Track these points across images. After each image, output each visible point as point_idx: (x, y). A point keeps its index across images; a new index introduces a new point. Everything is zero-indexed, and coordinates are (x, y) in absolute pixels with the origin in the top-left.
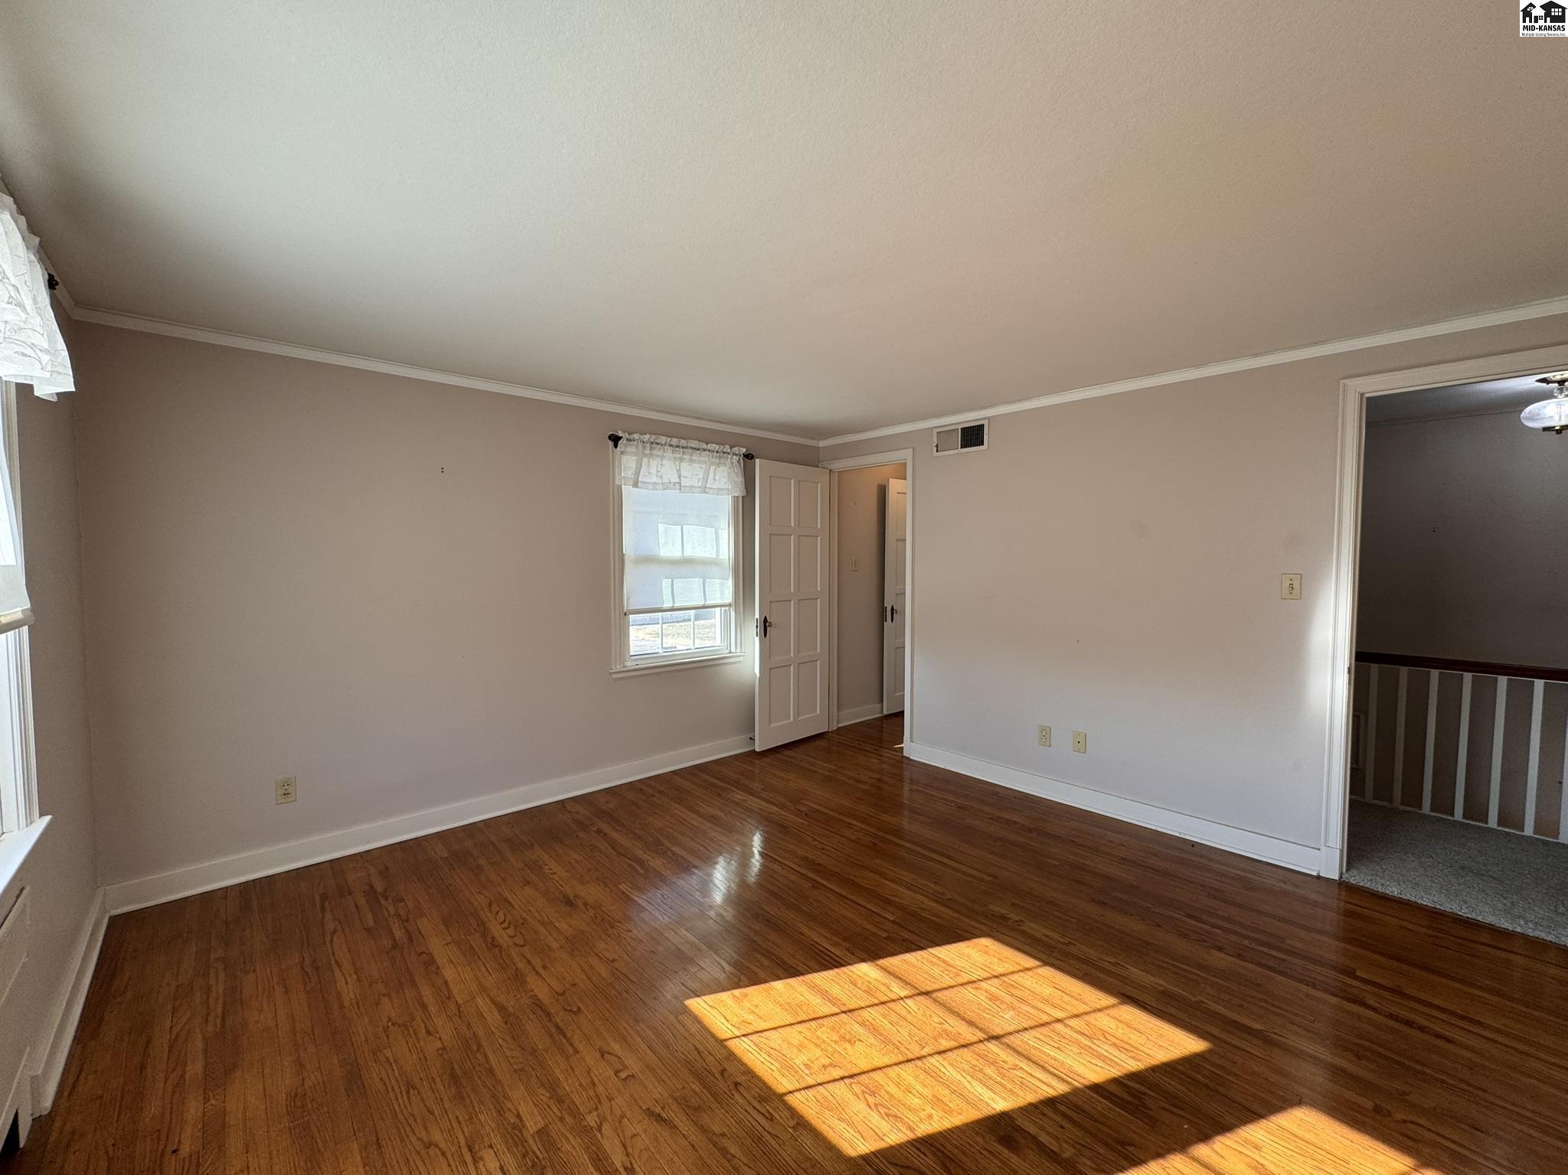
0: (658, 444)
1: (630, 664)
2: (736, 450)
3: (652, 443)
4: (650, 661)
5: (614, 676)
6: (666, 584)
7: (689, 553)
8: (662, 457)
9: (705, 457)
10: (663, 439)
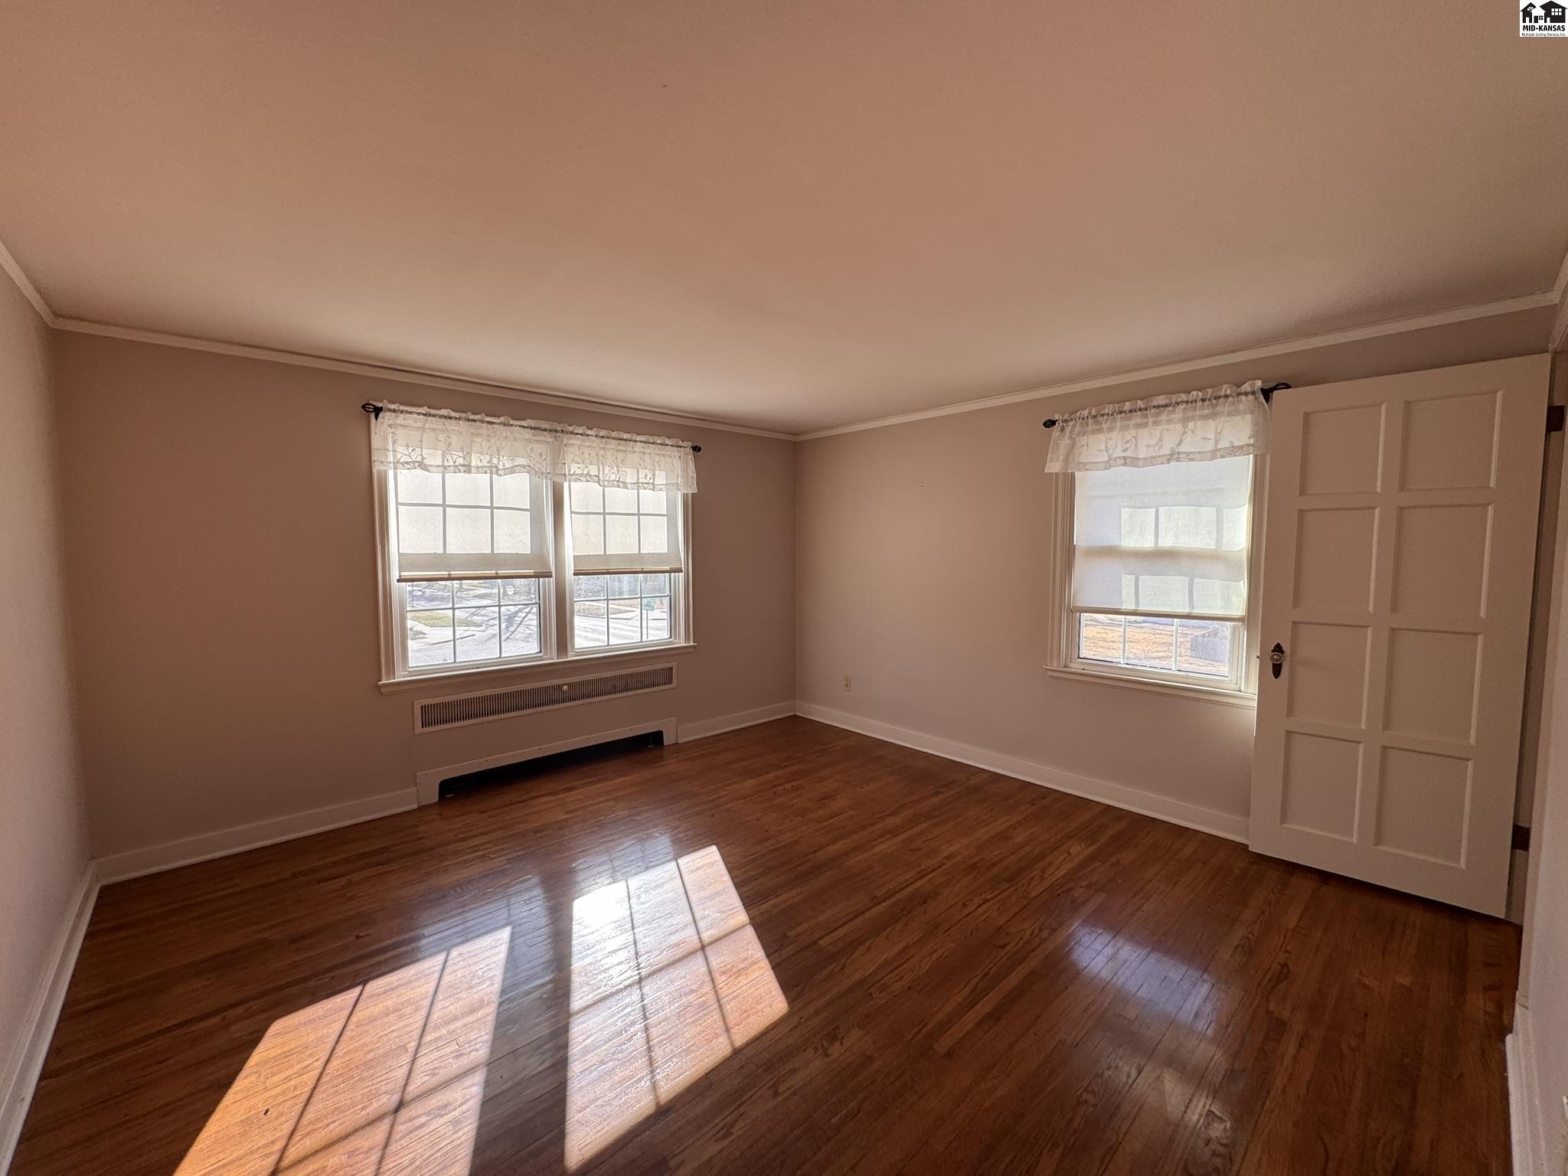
0: (1103, 415)
1: (1076, 666)
2: (1247, 387)
3: (1095, 417)
4: (1102, 669)
5: (1050, 673)
6: (1127, 581)
7: (1166, 542)
8: (1111, 429)
9: (1178, 413)
10: (1109, 408)
